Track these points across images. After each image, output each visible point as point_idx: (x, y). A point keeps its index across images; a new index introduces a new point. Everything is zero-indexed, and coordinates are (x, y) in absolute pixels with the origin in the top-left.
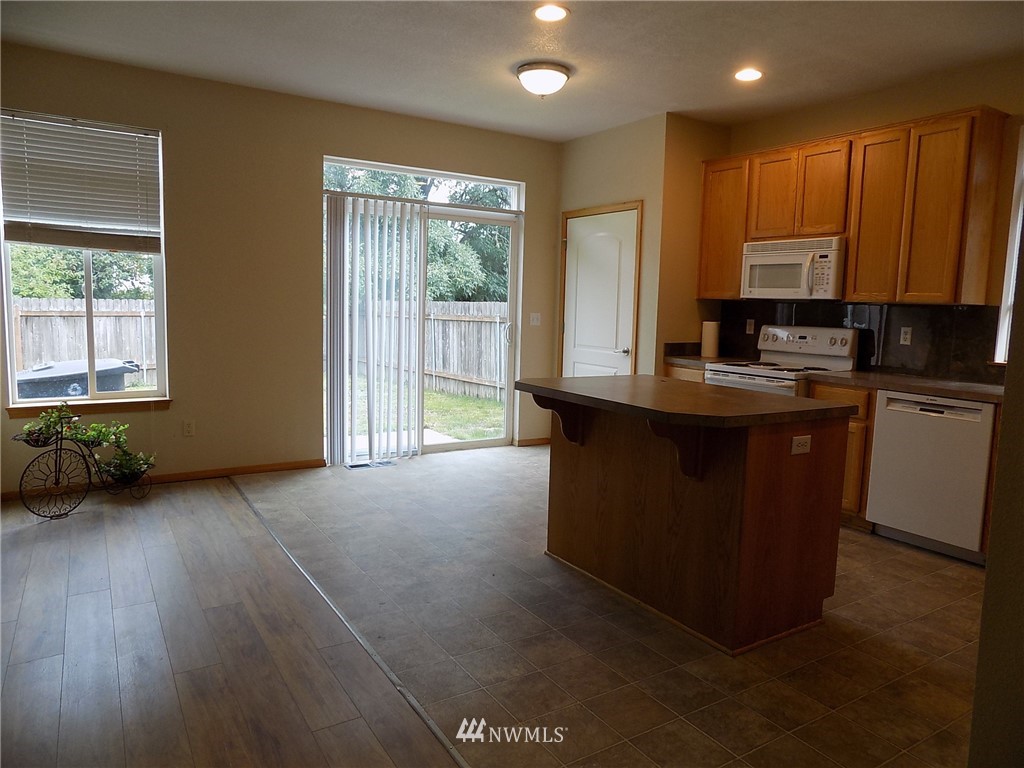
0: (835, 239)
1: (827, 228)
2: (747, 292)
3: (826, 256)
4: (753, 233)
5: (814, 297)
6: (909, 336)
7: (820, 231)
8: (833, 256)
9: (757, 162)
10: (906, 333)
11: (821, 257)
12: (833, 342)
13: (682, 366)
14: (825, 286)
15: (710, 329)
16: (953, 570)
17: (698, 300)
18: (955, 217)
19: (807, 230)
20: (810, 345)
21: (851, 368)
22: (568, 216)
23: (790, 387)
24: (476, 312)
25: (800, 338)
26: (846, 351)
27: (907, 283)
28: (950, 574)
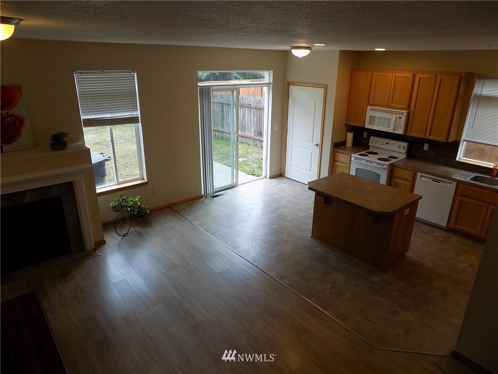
0: (405, 112)
1: (402, 106)
2: (367, 126)
3: (401, 118)
4: (371, 102)
5: (395, 132)
6: (427, 147)
7: (399, 106)
8: (404, 118)
9: (375, 74)
10: (426, 146)
11: (399, 118)
12: (400, 147)
13: (340, 153)
14: (400, 129)
15: (350, 136)
16: (438, 233)
17: (346, 124)
18: (450, 112)
19: (394, 105)
20: (390, 147)
21: (405, 157)
22: (289, 84)
23: (386, 168)
24: (220, 99)
25: (387, 143)
26: (404, 151)
27: (431, 132)
28: (437, 234)
